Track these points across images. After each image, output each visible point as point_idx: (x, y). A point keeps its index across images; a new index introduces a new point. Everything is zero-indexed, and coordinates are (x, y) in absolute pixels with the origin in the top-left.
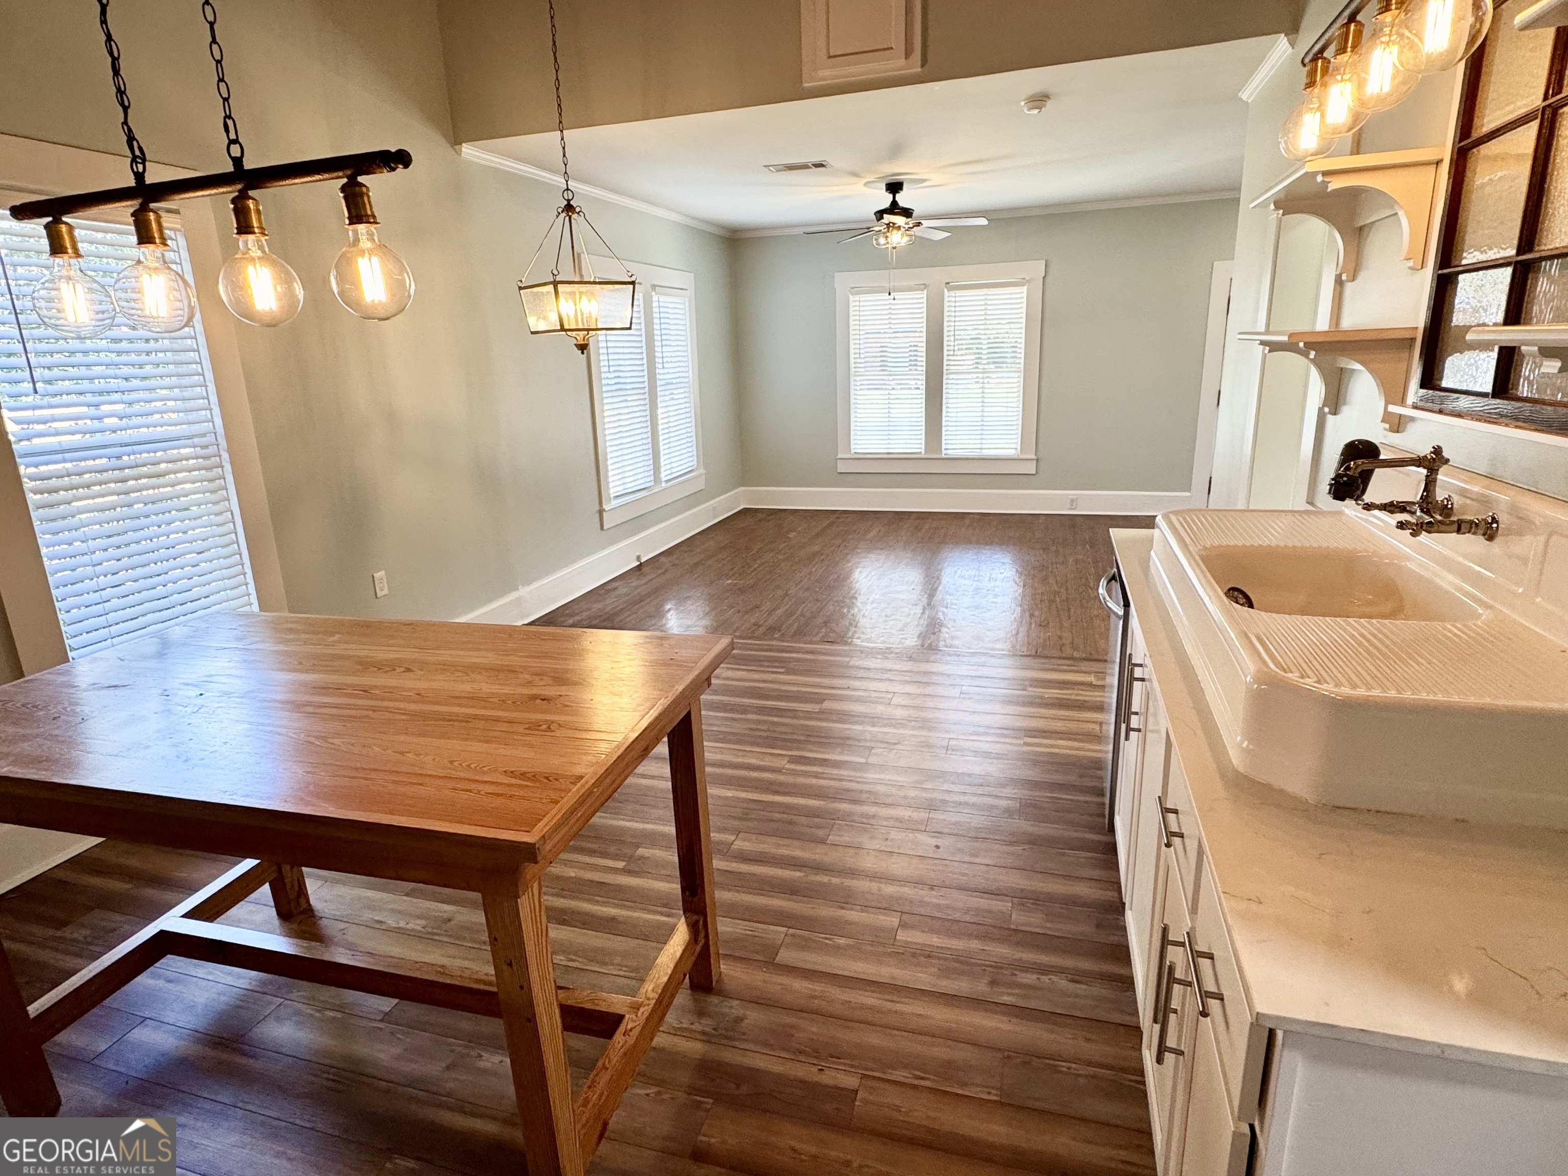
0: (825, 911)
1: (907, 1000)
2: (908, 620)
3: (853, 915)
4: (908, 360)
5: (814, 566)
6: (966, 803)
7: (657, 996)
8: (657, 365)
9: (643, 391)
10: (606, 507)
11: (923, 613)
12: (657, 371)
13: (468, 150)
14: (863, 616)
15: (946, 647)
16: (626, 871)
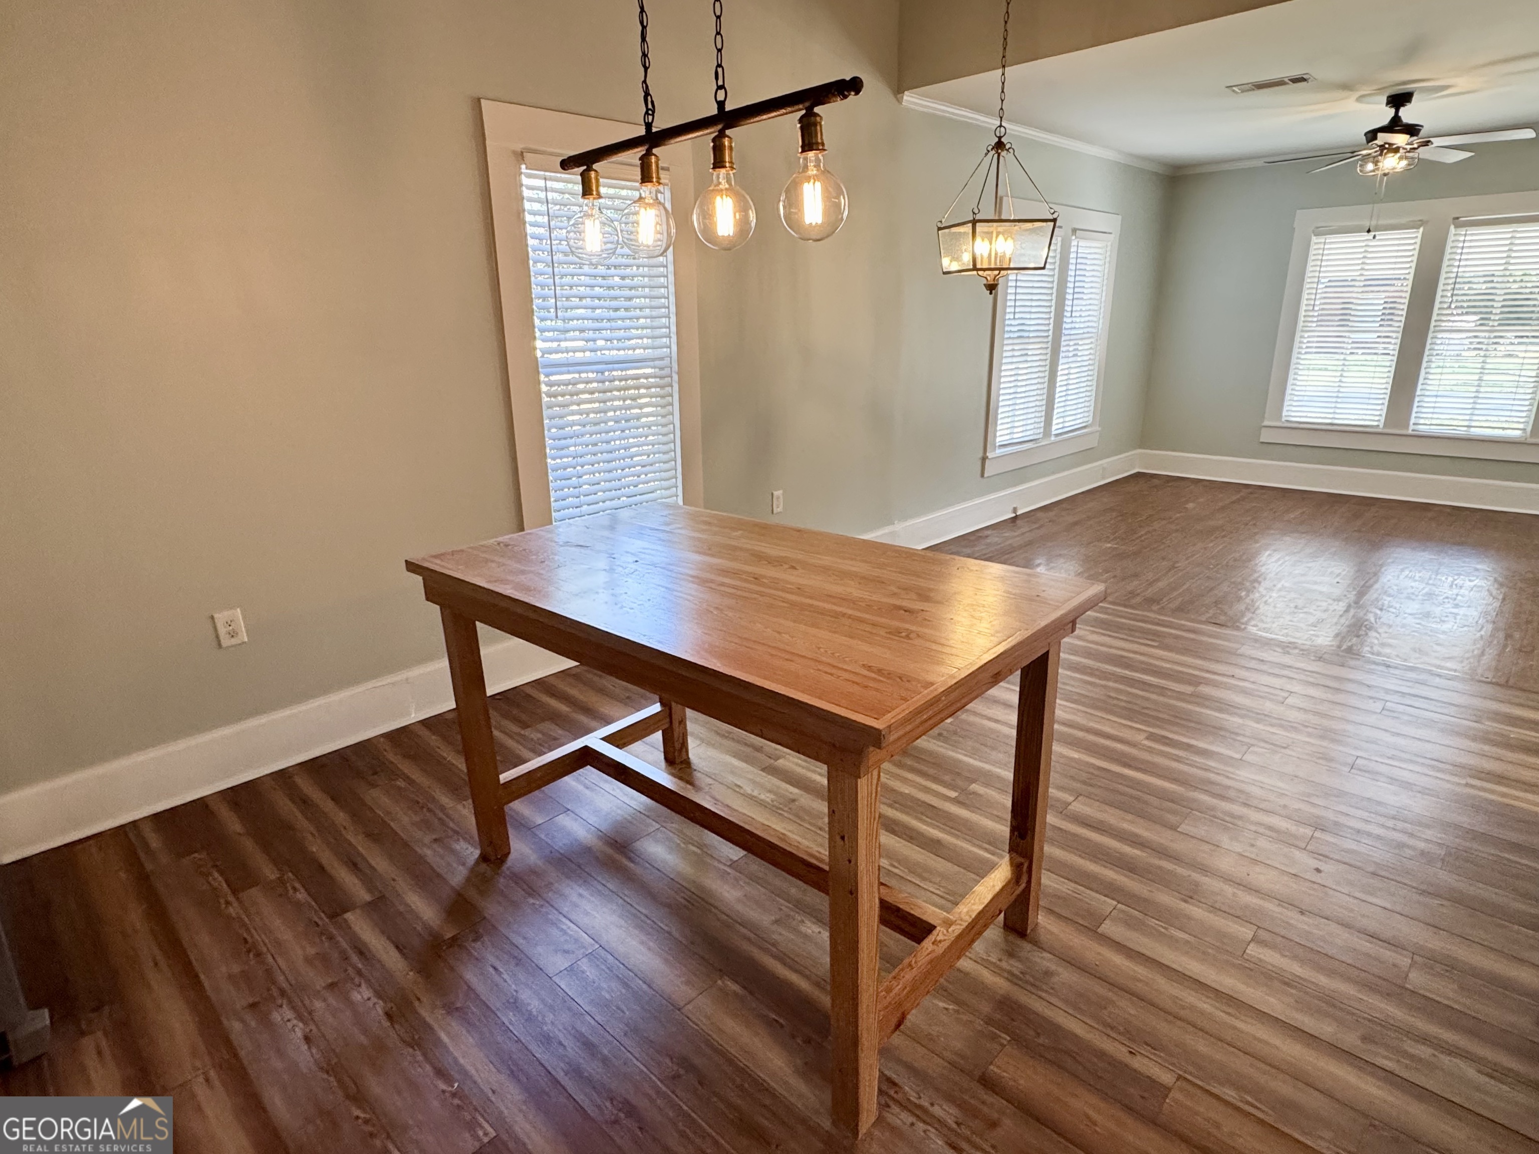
0: (1165, 898)
1: (1249, 1020)
2: (1324, 616)
3: (1196, 912)
4: (1380, 313)
5: (1212, 541)
6: (1369, 834)
7: (970, 920)
8: (1066, 314)
9: (1046, 340)
10: (990, 455)
11: (1347, 611)
12: (1065, 320)
13: (910, 98)
14: (1266, 602)
15: (1373, 654)
16: (956, 801)
